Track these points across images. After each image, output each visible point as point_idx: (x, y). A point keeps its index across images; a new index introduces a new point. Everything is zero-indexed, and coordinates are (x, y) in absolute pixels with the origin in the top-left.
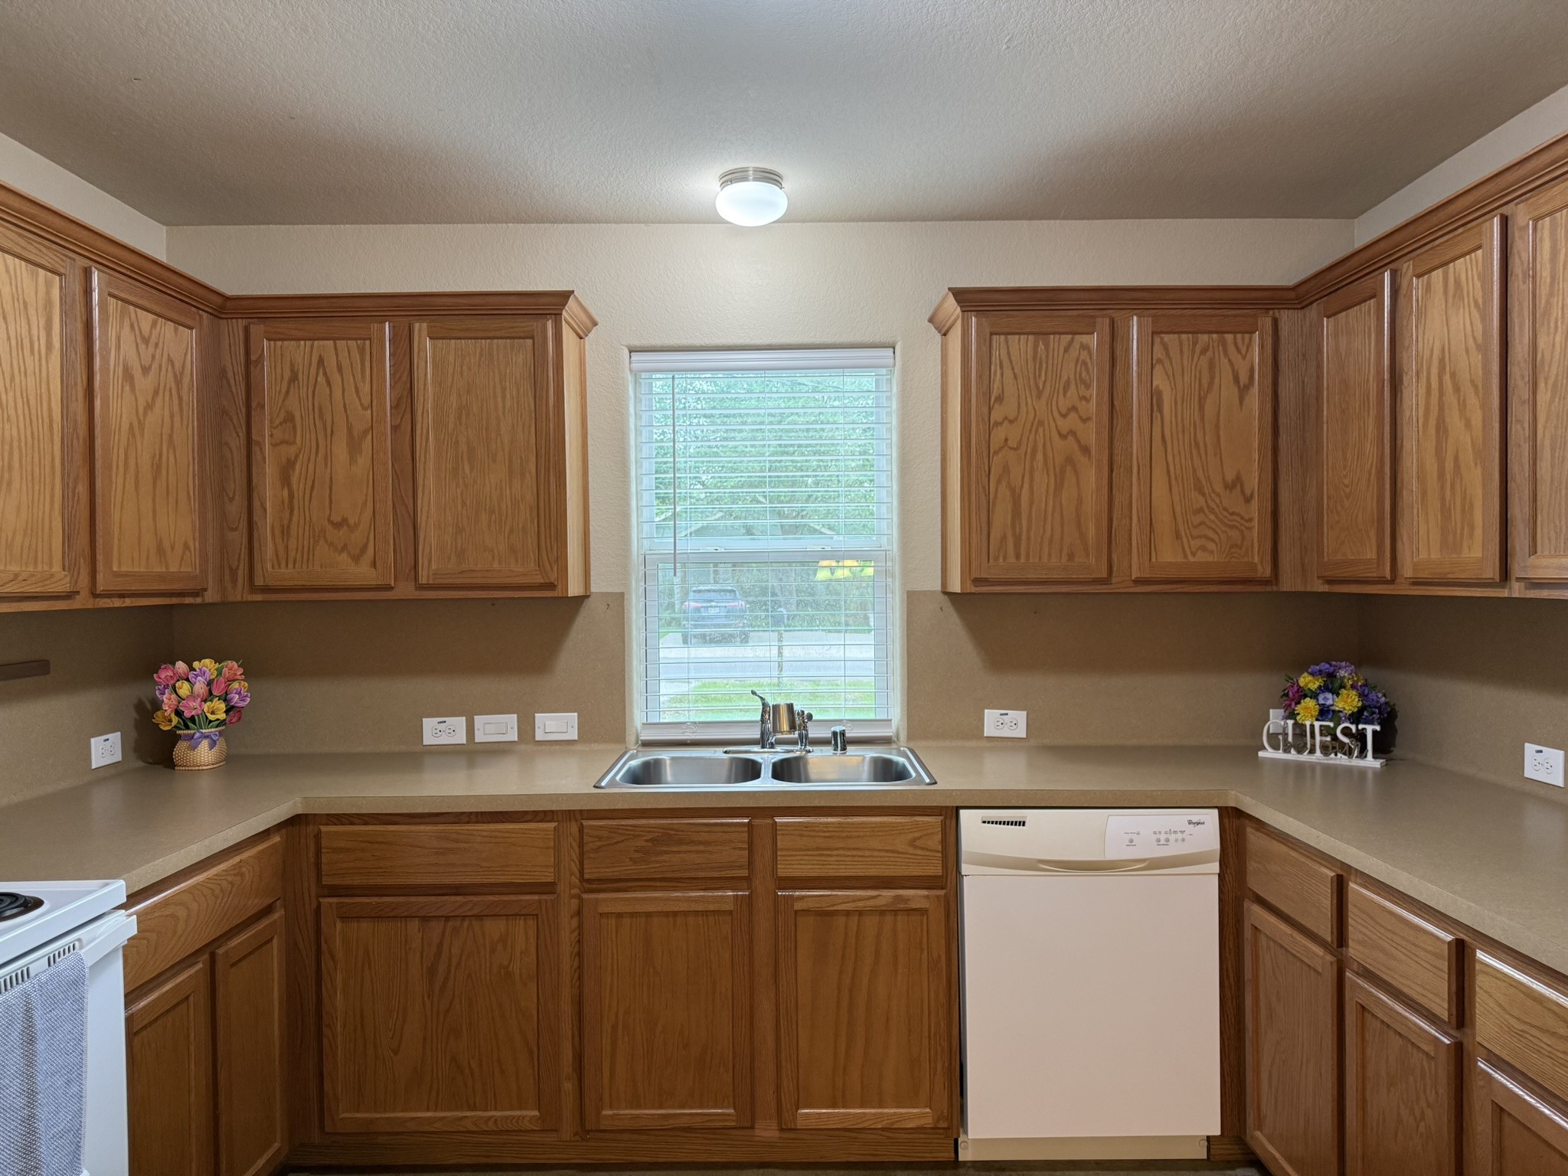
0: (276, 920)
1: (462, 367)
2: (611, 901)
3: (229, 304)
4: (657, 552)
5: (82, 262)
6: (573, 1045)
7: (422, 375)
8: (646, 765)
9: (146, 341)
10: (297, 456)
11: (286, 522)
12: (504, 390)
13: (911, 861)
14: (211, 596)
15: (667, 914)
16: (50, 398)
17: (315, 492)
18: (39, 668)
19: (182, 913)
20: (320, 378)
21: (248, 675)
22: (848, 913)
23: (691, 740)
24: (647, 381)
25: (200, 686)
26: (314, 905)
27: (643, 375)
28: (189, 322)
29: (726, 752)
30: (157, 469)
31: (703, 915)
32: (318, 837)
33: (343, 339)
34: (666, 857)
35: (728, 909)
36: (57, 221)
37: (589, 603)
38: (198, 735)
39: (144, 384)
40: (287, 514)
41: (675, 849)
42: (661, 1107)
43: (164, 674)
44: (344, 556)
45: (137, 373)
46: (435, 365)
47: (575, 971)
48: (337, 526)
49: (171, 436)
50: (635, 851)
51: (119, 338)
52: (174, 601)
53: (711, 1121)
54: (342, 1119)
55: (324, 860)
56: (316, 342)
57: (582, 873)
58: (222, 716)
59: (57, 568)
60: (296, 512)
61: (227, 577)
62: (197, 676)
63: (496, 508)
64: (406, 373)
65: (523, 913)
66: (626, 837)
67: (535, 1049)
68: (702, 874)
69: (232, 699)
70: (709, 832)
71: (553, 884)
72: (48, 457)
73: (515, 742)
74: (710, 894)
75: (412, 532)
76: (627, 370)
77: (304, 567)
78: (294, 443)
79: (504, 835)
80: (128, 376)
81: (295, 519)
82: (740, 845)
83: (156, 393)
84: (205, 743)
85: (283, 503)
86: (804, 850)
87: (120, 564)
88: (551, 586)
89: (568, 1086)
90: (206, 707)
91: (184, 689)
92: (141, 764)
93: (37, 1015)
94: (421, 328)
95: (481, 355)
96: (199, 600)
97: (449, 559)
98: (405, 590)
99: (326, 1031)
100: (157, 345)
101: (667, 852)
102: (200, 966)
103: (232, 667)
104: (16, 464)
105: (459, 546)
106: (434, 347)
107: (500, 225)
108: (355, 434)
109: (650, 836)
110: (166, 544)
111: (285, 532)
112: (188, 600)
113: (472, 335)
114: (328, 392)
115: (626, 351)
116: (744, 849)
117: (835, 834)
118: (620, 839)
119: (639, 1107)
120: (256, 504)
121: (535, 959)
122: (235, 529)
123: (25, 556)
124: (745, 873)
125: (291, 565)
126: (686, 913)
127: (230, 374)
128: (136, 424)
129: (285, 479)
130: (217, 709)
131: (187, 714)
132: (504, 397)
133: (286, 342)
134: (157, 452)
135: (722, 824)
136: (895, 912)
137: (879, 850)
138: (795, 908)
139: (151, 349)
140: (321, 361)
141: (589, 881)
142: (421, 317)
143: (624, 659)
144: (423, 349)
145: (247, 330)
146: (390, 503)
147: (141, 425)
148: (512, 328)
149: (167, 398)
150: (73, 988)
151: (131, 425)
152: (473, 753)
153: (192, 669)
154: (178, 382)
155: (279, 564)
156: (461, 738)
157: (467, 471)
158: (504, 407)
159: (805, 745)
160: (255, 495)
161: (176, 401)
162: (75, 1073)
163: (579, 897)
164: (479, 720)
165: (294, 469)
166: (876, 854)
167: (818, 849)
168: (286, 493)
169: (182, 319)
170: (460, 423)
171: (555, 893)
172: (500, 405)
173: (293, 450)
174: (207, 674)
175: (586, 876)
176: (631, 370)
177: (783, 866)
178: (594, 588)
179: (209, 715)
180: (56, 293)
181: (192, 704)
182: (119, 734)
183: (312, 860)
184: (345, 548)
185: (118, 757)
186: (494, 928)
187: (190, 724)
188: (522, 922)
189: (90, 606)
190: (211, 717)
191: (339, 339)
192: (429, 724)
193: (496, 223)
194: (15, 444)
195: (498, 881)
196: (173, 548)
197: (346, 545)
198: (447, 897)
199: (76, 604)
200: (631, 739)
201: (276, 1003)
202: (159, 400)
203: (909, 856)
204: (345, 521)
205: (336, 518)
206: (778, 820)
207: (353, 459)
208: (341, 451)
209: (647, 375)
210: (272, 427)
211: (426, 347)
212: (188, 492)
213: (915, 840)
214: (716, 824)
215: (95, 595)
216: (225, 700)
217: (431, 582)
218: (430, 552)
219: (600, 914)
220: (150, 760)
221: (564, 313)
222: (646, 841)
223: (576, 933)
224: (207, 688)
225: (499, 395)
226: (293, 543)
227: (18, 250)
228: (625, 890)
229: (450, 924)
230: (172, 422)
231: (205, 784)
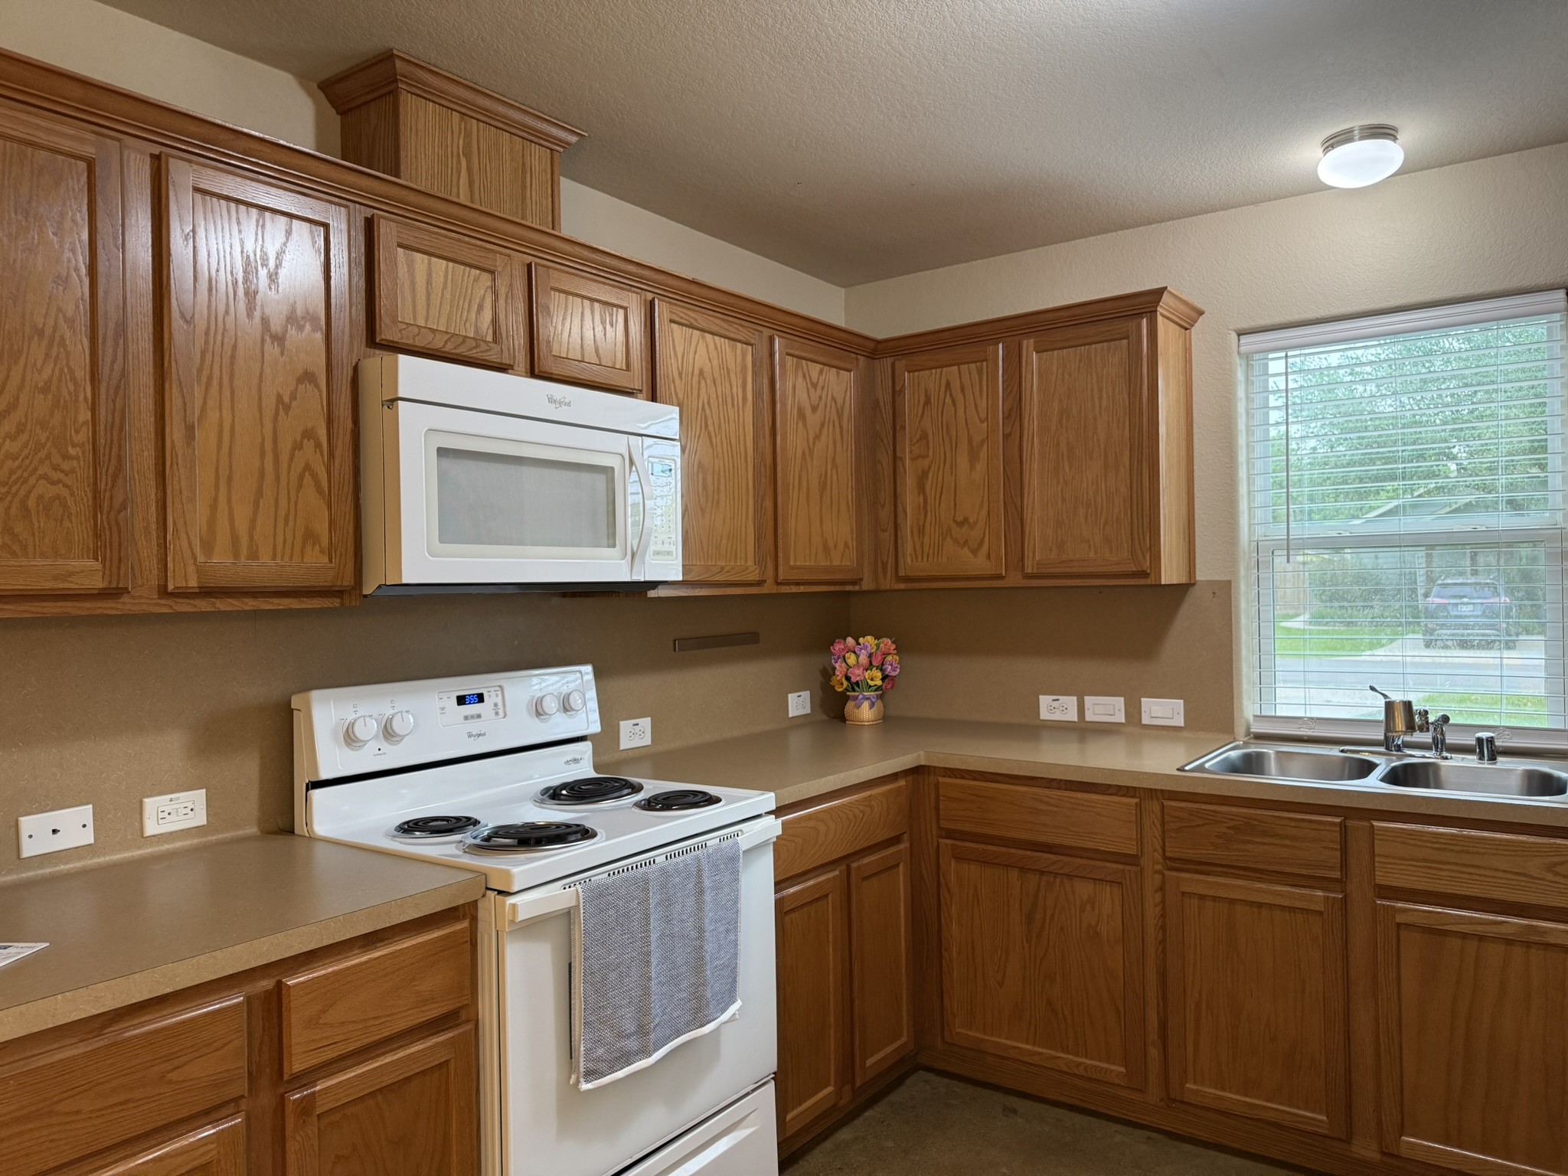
0: (900, 850)
1: (1063, 375)
2: (1193, 882)
3: (880, 347)
4: (1271, 538)
5: (767, 332)
6: (1158, 1014)
7: (1029, 386)
8: (1247, 757)
9: (814, 386)
10: (930, 467)
11: (921, 523)
12: (1100, 390)
13: (1549, 888)
14: (866, 585)
15: (1251, 904)
16: (745, 439)
17: (943, 497)
18: (752, 638)
19: (822, 828)
20: (948, 400)
21: (899, 650)
22: (1464, 936)
23: (1308, 736)
24: (1261, 362)
25: (863, 658)
26: (935, 844)
27: (1256, 357)
28: (848, 366)
29: (1342, 751)
30: (823, 486)
31: (1290, 912)
32: (937, 786)
33: (965, 363)
34: (1250, 847)
35: (1317, 909)
36: (748, 305)
37: (1194, 592)
38: (861, 696)
39: (813, 420)
40: (923, 515)
41: (1258, 840)
42: (1246, 1095)
43: (838, 647)
44: (966, 550)
45: (808, 412)
46: (1040, 376)
47: (1160, 943)
48: (960, 524)
49: (834, 459)
50: (1216, 836)
51: (794, 387)
52: (838, 588)
53: (1301, 1122)
54: (958, 1033)
55: (941, 807)
56: (944, 369)
57: (1164, 851)
58: (879, 683)
59: (750, 563)
60: (929, 514)
61: (880, 570)
62: (861, 649)
63: (1092, 502)
64: (1016, 387)
65: (1108, 879)
66: (1207, 821)
67: (1122, 1010)
68: (1288, 870)
69: (886, 669)
70: (1296, 827)
71: (1136, 857)
72: (744, 482)
73: (1122, 723)
74: (1297, 891)
75: (1020, 528)
76: (1235, 354)
77: (935, 560)
78: (927, 456)
79: (1090, 804)
80: (801, 415)
81: (928, 520)
82: (1331, 845)
83: (823, 425)
84: (866, 705)
85: (919, 507)
86: (1407, 860)
87: (795, 560)
88: (1144, 574)
89: (1154, 1052)
90: (867, 674)
91: (851, 659)
92: (825, 717)
93: (706, 874)
94: (1028, 344)
95: (1080, 361)
96: (857, 588)
97: (1051, 550)
98: (1014, 579)
99: (945, 954)
100: (823, 388)
101: (1249, 842)
102: (837, 873)
103: (887, 643)
104: (722, 488)
105: (1059, 538)
106: (1040, 359)
107: (1110, 234)
108: (975, 444)
109: (1231, 824)
110: (831, 544)
111: (921, 531)
112: (849, 588)
113: (1072, 344)
114: (953, 411)
115: (1234, 335)
116: (1336, 849)
117: (1446, 846)
118: (1201, 822)
119: (1223, 1089)
120: (900, 509)
121: (1121, 924)
122: (886, 530)
123: (729, 554)
124: (1337, 875)
125: (925, 559)
126: (1271, 906)
127: (882, 403)
128: (807, 452)
129: (921, 487)
130: (875, 677)
131: (853, 680)
132: (1100, 398)
133: (922, 372)
134: (823, 472)
135: (1310, 821)
136: (1528, 944)
137: (1504, 871)
138: (1397, 921)
139: (819, 391)
140: (948, 384)
141: (1170, 859)
142: (1027, 335)
143: (1232, 648)
144: (1030, 363)
145: (893, 365)
146: (1002, 502)
147: (811, 452)
148: (1108, 331)
149: (831, 429)
150: (731, 862)
151: (803, 452)
152: (1084, 730)
153: (858, 644)
154: (840, 415)
155: (917, 558)
156: (1073, 716)
157: (1067, 470)
158: (1100, 407)
159: (1442, 751)
160: (899, 501)
161: (838, 430)
162: (732, 925)
163: (1164, 876)
164: (1089, 700)
165: (927, 478)
166: (1501, 874)
167: (1425, 860)
168: (922, 498)
169: (842, 365)
170: (1061, 426)
171: (1138, 865)
172: (1097, 405)
173: (927, 462)
174: (869, 648)
175: (1168, 854)
176: (1239, 353)
177: (1381, 874)
178: (1200, 576)
179: (869, 681)
180: (749, 358)
181: (859, 672)
182: (808, 692)
183: (933, 805)
184: (966, 542)
185: (808, 710)
186: (1084, 889)
187: (856, 688)
188: (1108, 888)
189: (774, 592)
190: (871, 683)
191: (962, 364)
192: (1045, 700)
193: (1106, 233)
194: (722, 473)
195: (1085, 846)
196: (835, 547)
197: (967, 540)
198: (1041, 854)
199: (765, 590)
200: (1240, 730)
201: (903, 920)
202: (825, 431)
203: (1546, 883)
204: (966, 520)
205: (960, 518)
206: (1375, 823)
207: (972, 468)
208: (963, 461)
209: (1261, 356)
210: (912, 445)
211: (1033, 360)
212: (848, 503)
213: (1555, 864)
214: (1303, 820)
215: (778, 584)
216: (881, 670)
217: (1035, 571)
218: (1035, 545)
219: (1183, 893)
220: (832, 715)
221: (1159, 309)
222: (1228, 828)
223: (1159, 908)
224: (868, 660)
225: (1096, 396)
226: (926, 540)
227: (723, 332)
228: (1208, 874)
229: (1044, 878)
230: (835, 448)
231: (867, 737)
